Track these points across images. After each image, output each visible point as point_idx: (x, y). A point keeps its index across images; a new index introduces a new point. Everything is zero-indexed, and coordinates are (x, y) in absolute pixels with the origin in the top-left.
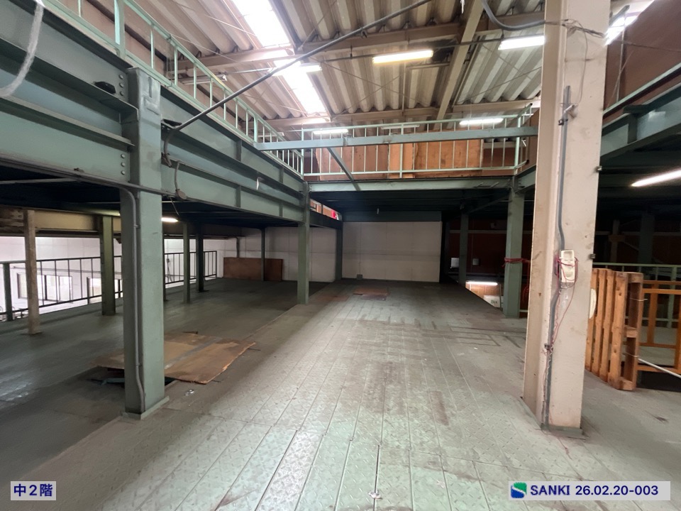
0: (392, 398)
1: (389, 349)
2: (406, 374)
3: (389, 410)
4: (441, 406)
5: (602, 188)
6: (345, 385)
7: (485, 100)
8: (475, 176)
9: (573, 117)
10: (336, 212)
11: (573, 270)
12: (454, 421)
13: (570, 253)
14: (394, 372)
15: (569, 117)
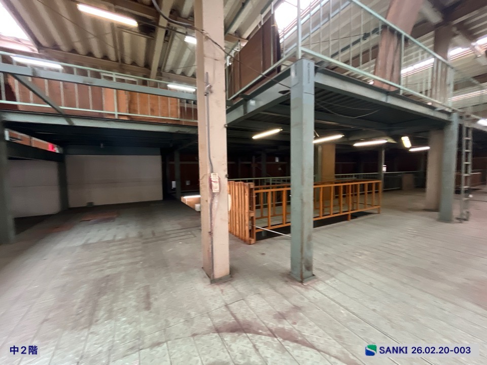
0: (103, 308)
1: (109, 264)
2: (122, 280)
3: (97, 321)
4: (148, 296)
5: (229, 138)
6: (49, 317)
7: (183, 74)
8: (176, 124)
9: (211, 92)
10: (55, 145)
11: (217, 185)
12: (155, 304)
13: (215, 174)
14: (110, 283)
15: (209, 93)
